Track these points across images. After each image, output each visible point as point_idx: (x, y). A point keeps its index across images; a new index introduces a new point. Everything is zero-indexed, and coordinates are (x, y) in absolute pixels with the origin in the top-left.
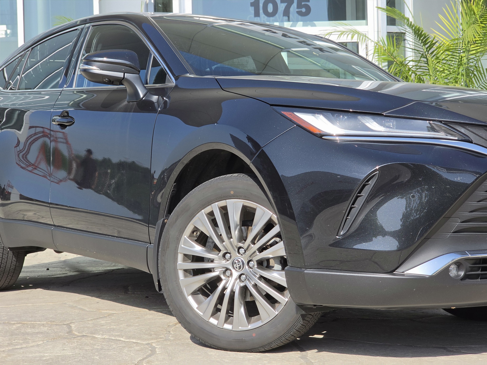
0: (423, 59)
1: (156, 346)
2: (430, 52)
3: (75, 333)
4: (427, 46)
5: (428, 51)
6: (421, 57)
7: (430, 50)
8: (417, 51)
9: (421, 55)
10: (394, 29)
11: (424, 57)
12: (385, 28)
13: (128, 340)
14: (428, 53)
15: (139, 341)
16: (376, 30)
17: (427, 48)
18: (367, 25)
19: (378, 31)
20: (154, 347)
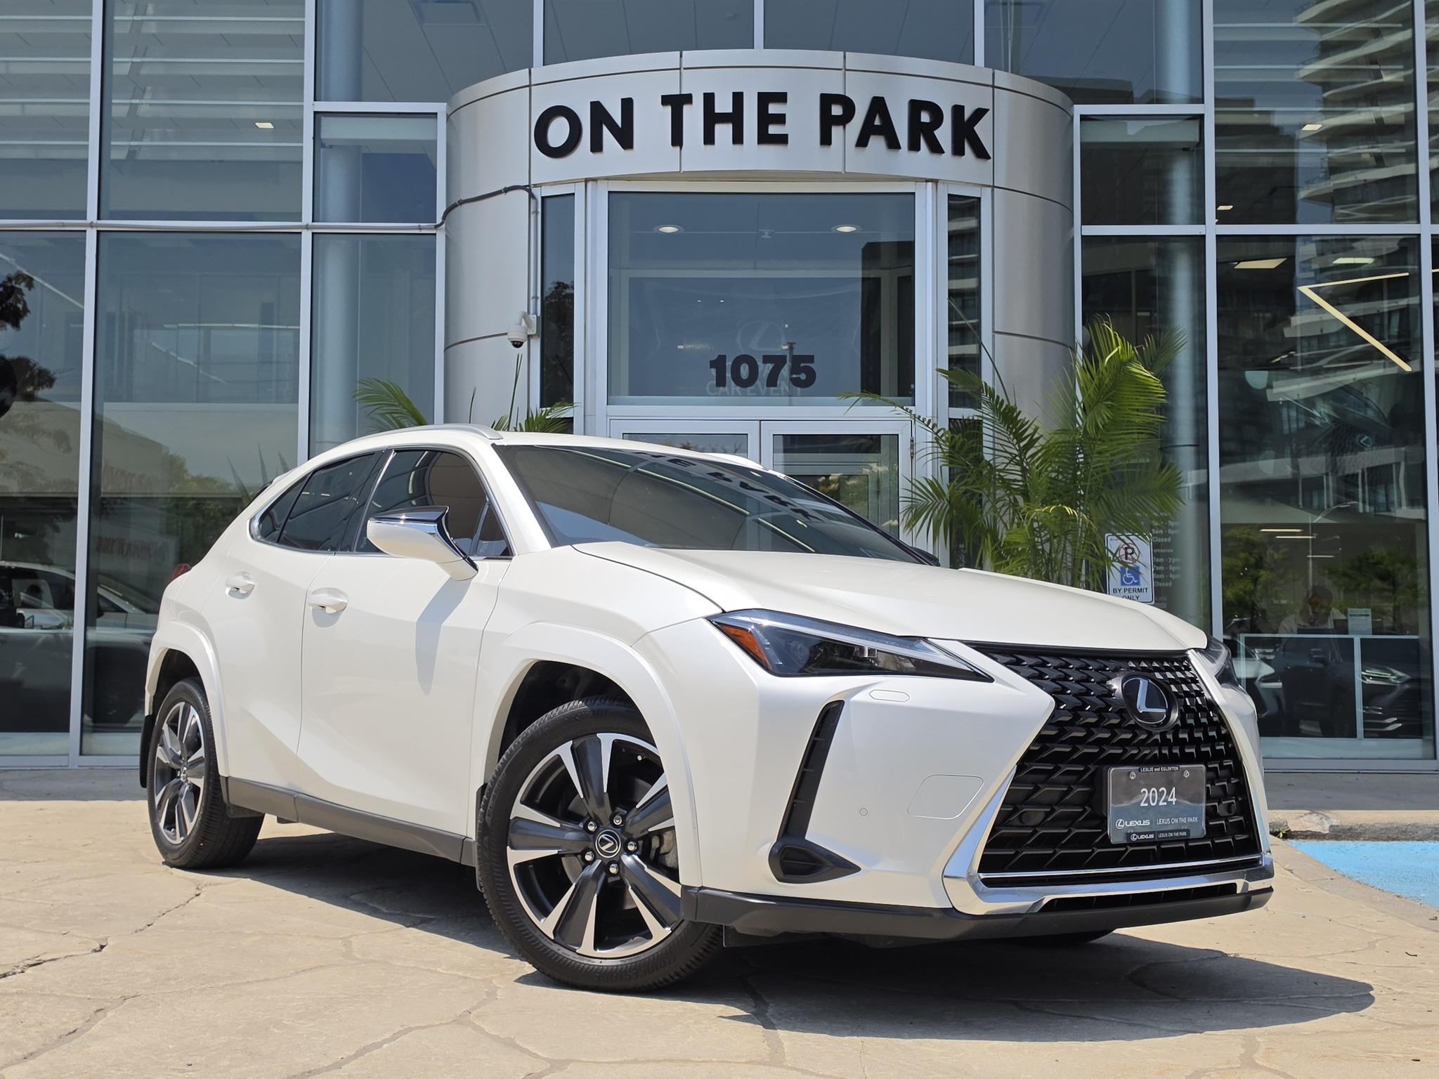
1: (498, 986)
3: (358, 956)
10: (961, 413)
12: (946, 412)
13: (450, 972)
15: (468, 975)
16: (930, 414)
18: (914, 405)
20: (495, 986)
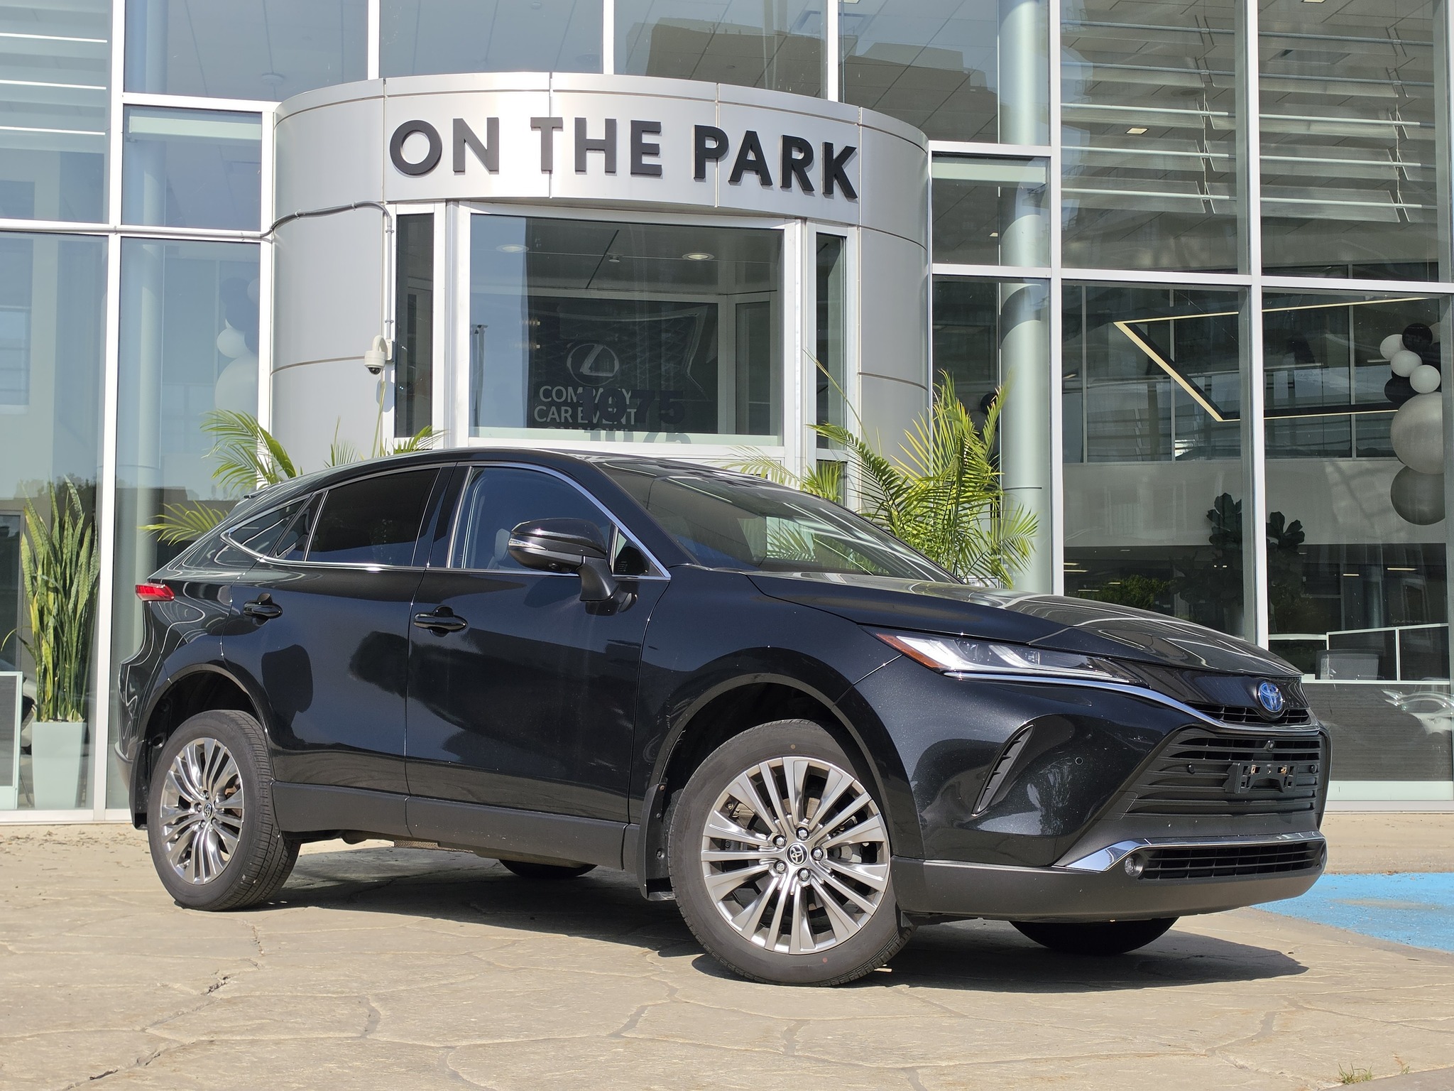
0: (881, 512)
2: (897, 501)
4: (891, 492)
5: (894, 500)
6: (878, 509)
7: (896, 498)
8: (873, 497)
9: (879, 505)
10: (827, 454)
11: (885, 510)
12: (814, 453)
14: (893, 503)
16: (798, 454)
17: (892, 495)
18: (783, 445)
19: (801, 458)
